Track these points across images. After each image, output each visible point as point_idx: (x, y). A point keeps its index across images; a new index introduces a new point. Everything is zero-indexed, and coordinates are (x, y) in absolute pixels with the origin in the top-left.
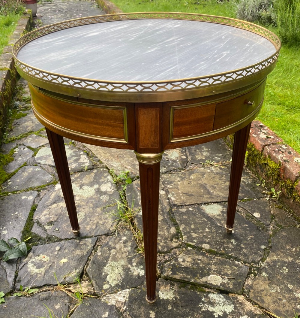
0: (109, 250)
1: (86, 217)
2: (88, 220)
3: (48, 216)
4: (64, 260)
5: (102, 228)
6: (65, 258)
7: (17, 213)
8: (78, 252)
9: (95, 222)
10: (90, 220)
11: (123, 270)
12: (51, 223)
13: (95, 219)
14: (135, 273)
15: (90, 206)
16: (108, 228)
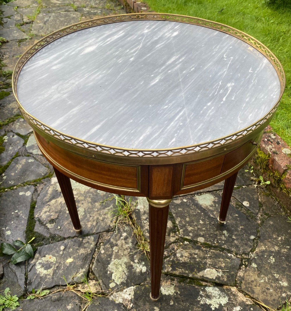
0: (111, 248)
1: (85, 214)
2: (88, 216)
3: (49, 214)
4: (70, 260)
5: (102, 224)
6: (70, 258)
7: (17, 211)
8: (83, 251)
9: (95, 218)
10: (90, 216)
11: (126, 267)
12: (52, 221)
13: (95, 215)
14: (138, 270)
15: (89, 201)
16: (108, 224)
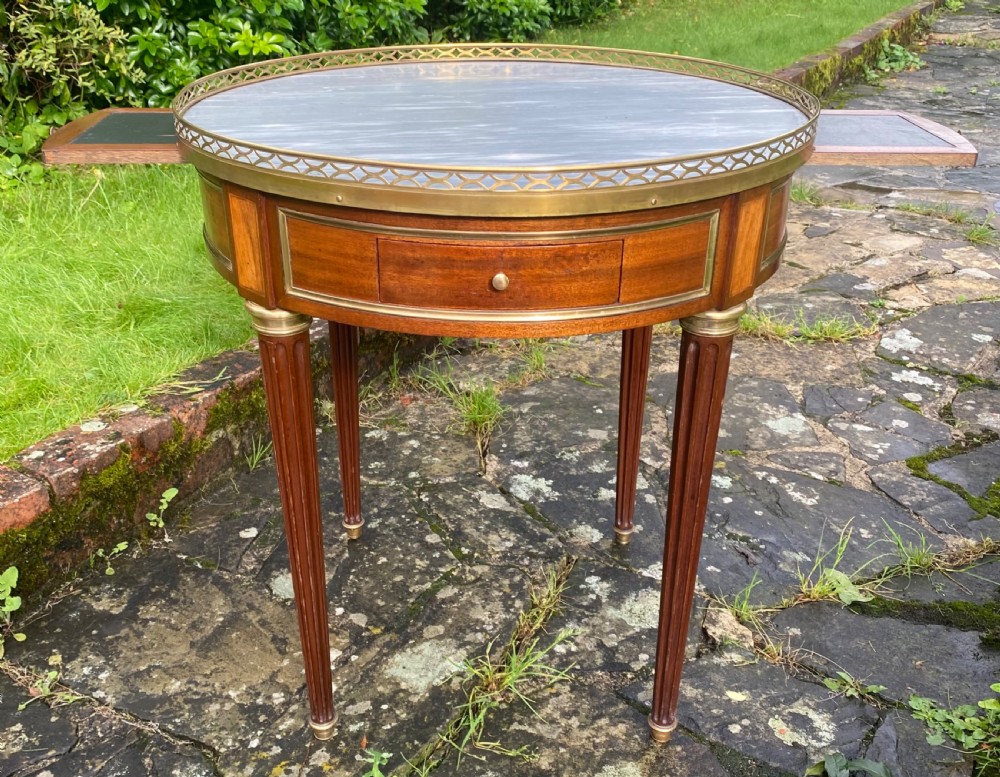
0: (617, 650)
8: (688, 692)
16: (573, 696)
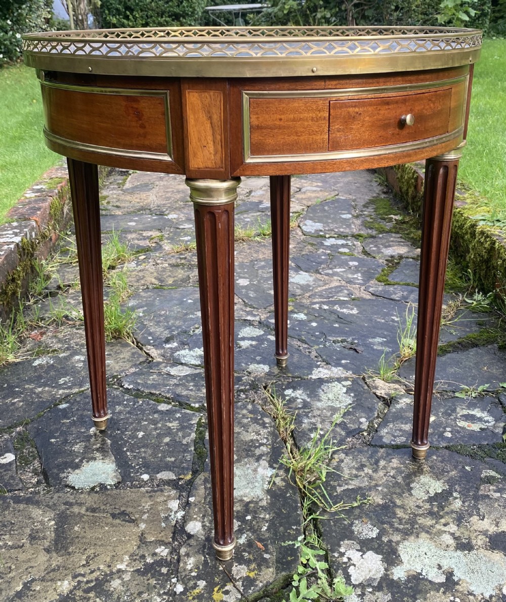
0: (345, 423)
2: (400, 480)
9: (381, 473)
13: (382, 477)
14: (300, 392)
15: (402, 510)
